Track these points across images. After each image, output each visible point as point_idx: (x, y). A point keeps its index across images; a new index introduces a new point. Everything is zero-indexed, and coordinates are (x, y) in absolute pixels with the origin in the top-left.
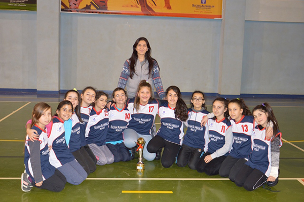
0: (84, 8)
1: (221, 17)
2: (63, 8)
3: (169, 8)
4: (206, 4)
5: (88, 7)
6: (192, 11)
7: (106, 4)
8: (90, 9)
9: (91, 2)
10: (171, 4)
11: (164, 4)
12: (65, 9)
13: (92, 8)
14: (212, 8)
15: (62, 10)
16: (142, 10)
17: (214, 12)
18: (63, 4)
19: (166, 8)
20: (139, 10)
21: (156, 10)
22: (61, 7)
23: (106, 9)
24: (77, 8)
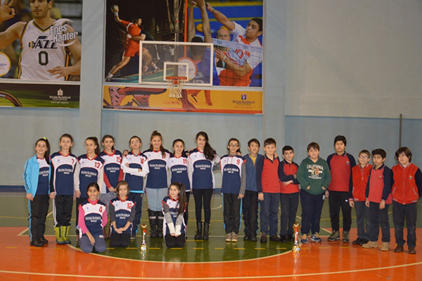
0: (126, 105)
1: (261, 112)
2: (105, 105)
3: (210, 104)
4: (247, 100)
5: (130, 104)
6: (233, 107)
7: (148, 102)
8: (131, 105)
9: (133, 100)
10: (212, 100)
11: (205, 100)
12: (107, 106)
13: (134, 105)
14: (252, 104)
15: (104, 107)
16: (183, 106)
17: (254, 107)
18: (105, 101)
19: (207, 104)
20: (180, 106)
21: (197, 107)
22: (104, 104)
23: (148, 105)
24: (119, 105)
